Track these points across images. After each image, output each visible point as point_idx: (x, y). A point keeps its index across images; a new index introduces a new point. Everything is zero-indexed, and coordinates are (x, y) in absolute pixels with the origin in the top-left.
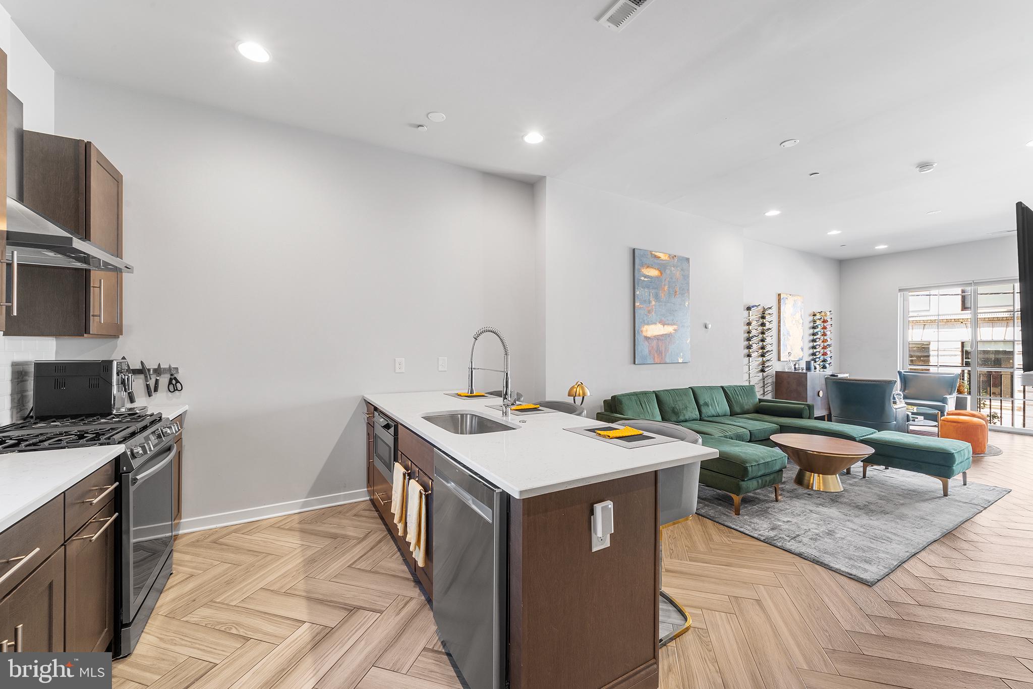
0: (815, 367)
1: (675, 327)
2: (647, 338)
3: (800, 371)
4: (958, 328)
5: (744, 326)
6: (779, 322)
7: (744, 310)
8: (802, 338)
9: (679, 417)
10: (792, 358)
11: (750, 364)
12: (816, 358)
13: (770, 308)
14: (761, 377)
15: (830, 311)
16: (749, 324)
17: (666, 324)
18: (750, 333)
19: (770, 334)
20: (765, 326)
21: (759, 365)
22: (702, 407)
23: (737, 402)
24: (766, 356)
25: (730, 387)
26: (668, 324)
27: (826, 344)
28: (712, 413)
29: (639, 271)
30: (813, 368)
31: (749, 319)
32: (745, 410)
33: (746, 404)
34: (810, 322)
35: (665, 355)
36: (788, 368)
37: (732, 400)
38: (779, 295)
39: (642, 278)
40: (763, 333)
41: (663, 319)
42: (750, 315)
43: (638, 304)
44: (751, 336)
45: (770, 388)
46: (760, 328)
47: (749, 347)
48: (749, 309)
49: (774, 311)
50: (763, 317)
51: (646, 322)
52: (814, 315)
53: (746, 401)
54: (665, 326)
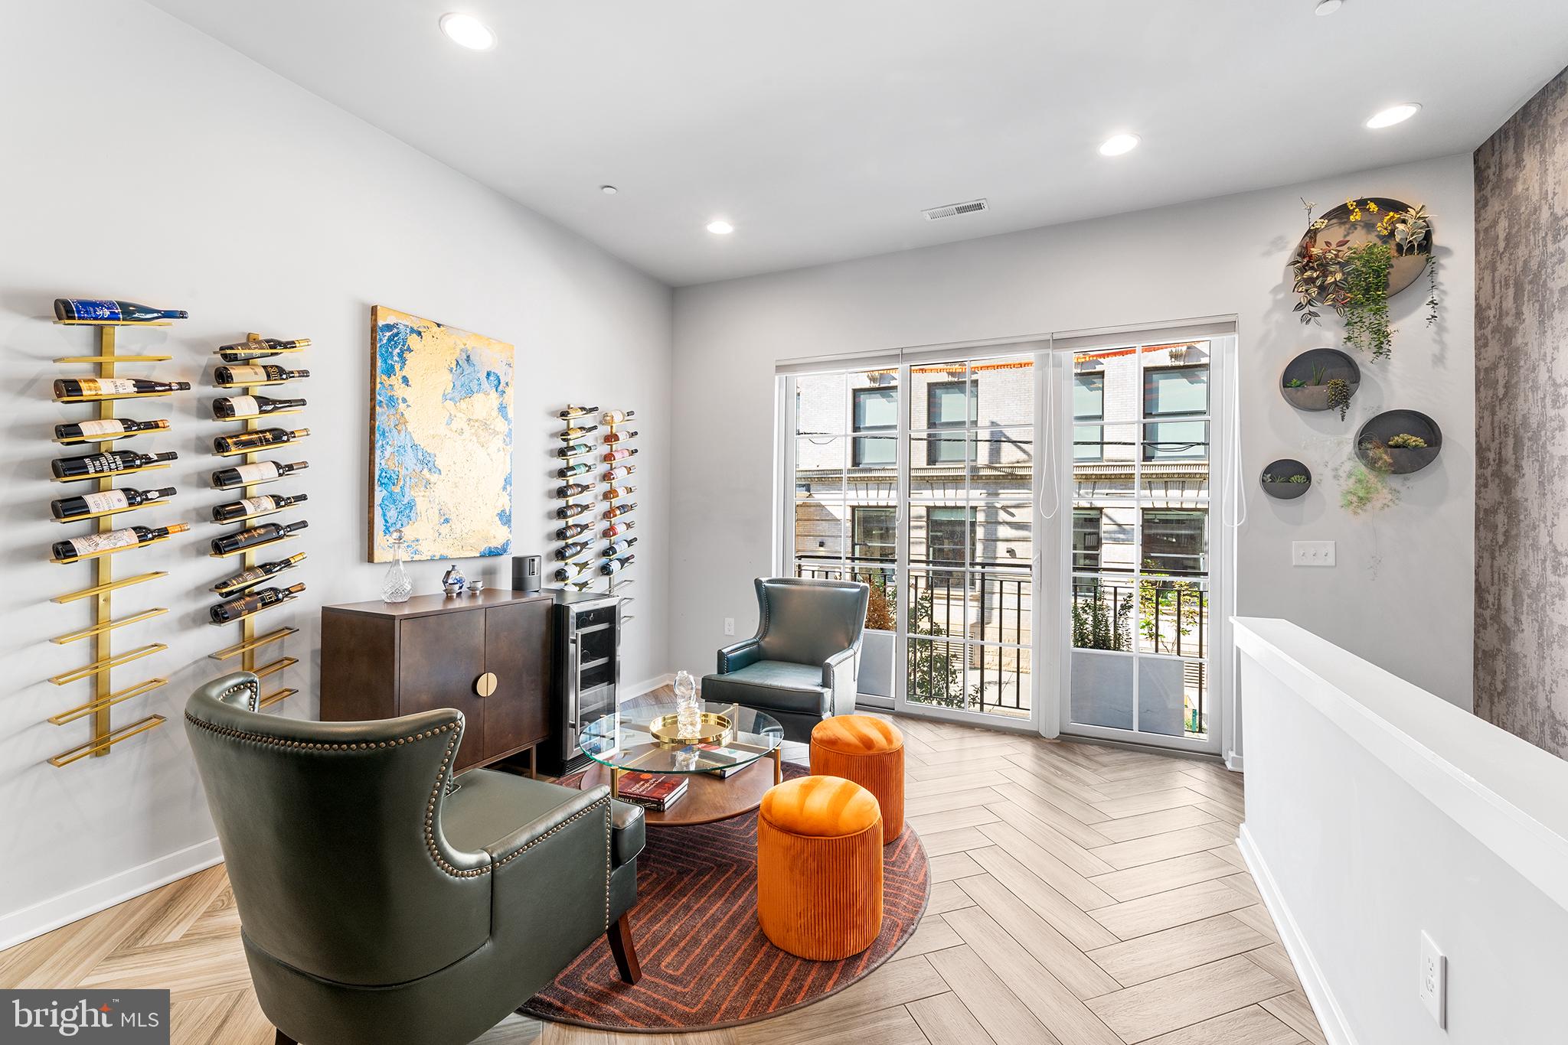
4: (929, 489)
8: (511, 482)
15: (631, 413)
27: (612, 504)
52: (568, 415)
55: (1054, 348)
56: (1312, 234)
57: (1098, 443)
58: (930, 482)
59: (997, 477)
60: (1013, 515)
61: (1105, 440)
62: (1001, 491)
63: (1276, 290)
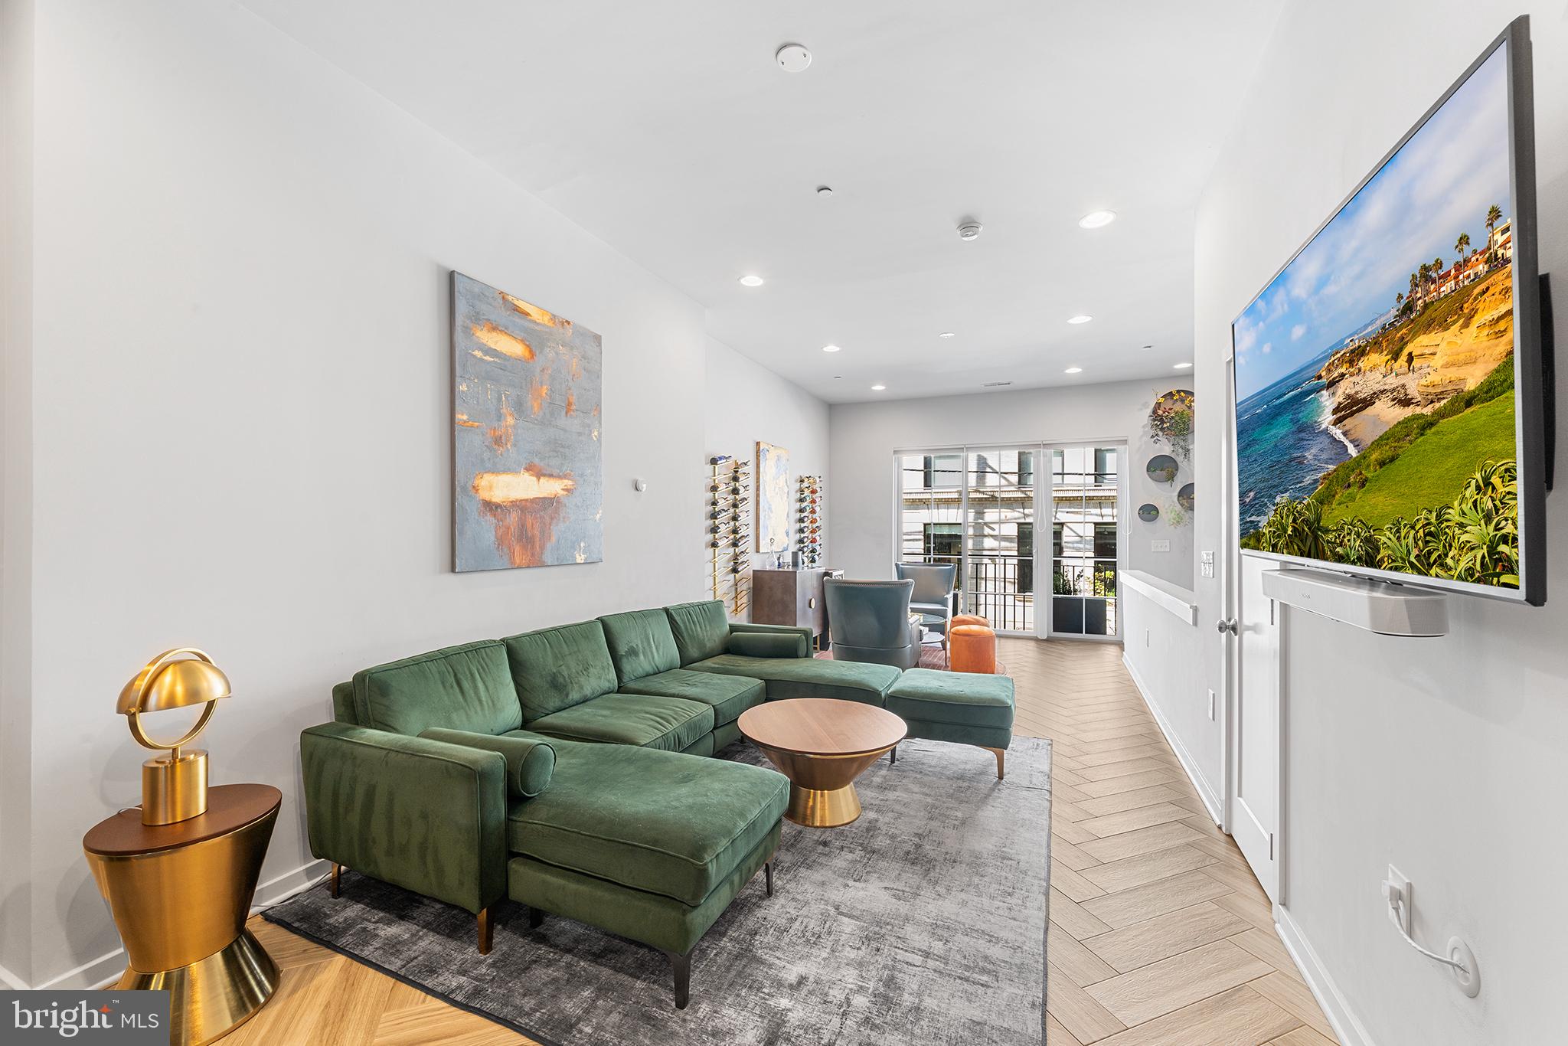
0: (803, 560)
1: (568, 483)
2: (490, 507)
3: (786, 569)
4: (922, 509)
5: (707, 491)
6: (758, 489)
7: (706, 464)
8: (788, 516)
9: (567, 695)
10: (775, 548)
11: (716, 559)
12: (803, 547)
13: (745, 464)
14: (732, 582)
15: (820, 477)
16: (714, 489)
17: (544, 475)
18: (716, 505)
19: (745, 508)
20: (738, 494)
21: (729, 561)
22: (624, 660)
23: (692, 637)
24: (739, 544)
25: (681, 607)
26: (551, 476)
27: (814, 526)
28: (643, 669)
29: (467, 330)
30: (800, 562)
31: (714, 480)
32: (708, 650)
33: (709, 640)
34: (797, 492)
35: (542, 548)
36: (770, 565)
37: (685, 634)
38: (758, 444)
39: (478, 354)
40: (735, 506)
41: (536, 461)
42: (716, 474)
43: (465, 417)
44: (717, 509)
45: (745, 600)
46: (731, 497)
47: (714, 530)
48: (714, 461)
49: (750, 469)
50: (735, 479)
51: (488, 465)
52: (802, 481)
53: (709, 634)
54: (543, 480)
55: (1044, 448)
56: (1158, 405)
57: (1060, 474)
58: (923, 503)
59: (981, 499)
60: (993, 529)
61: (1065, 472)
62: (985, 511)
63: (1144, 427)
